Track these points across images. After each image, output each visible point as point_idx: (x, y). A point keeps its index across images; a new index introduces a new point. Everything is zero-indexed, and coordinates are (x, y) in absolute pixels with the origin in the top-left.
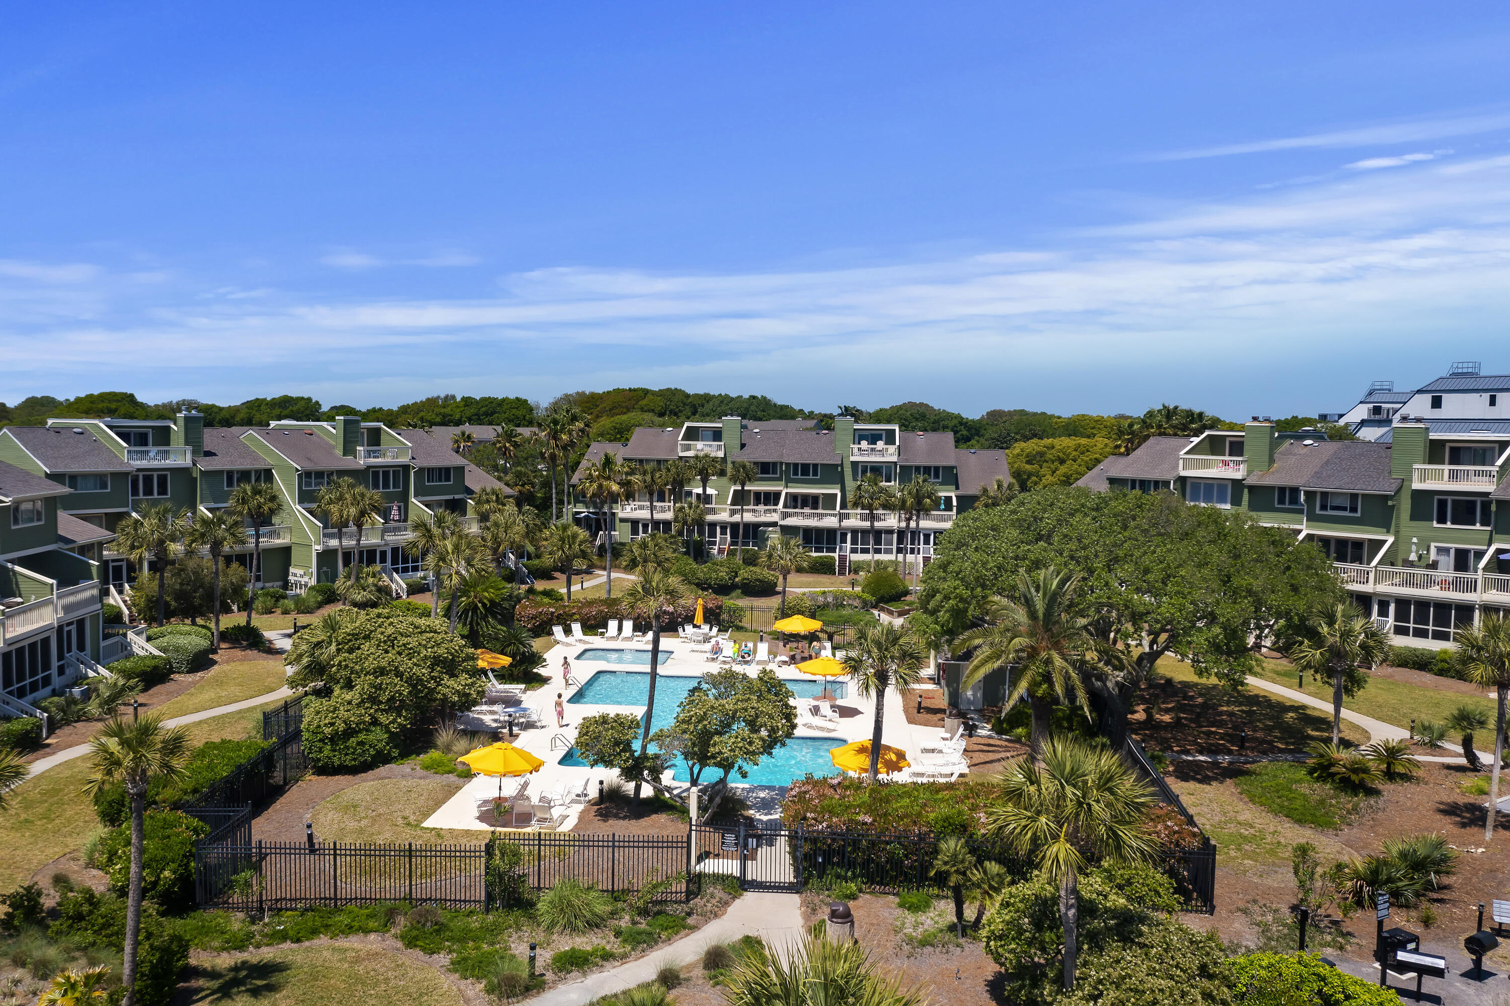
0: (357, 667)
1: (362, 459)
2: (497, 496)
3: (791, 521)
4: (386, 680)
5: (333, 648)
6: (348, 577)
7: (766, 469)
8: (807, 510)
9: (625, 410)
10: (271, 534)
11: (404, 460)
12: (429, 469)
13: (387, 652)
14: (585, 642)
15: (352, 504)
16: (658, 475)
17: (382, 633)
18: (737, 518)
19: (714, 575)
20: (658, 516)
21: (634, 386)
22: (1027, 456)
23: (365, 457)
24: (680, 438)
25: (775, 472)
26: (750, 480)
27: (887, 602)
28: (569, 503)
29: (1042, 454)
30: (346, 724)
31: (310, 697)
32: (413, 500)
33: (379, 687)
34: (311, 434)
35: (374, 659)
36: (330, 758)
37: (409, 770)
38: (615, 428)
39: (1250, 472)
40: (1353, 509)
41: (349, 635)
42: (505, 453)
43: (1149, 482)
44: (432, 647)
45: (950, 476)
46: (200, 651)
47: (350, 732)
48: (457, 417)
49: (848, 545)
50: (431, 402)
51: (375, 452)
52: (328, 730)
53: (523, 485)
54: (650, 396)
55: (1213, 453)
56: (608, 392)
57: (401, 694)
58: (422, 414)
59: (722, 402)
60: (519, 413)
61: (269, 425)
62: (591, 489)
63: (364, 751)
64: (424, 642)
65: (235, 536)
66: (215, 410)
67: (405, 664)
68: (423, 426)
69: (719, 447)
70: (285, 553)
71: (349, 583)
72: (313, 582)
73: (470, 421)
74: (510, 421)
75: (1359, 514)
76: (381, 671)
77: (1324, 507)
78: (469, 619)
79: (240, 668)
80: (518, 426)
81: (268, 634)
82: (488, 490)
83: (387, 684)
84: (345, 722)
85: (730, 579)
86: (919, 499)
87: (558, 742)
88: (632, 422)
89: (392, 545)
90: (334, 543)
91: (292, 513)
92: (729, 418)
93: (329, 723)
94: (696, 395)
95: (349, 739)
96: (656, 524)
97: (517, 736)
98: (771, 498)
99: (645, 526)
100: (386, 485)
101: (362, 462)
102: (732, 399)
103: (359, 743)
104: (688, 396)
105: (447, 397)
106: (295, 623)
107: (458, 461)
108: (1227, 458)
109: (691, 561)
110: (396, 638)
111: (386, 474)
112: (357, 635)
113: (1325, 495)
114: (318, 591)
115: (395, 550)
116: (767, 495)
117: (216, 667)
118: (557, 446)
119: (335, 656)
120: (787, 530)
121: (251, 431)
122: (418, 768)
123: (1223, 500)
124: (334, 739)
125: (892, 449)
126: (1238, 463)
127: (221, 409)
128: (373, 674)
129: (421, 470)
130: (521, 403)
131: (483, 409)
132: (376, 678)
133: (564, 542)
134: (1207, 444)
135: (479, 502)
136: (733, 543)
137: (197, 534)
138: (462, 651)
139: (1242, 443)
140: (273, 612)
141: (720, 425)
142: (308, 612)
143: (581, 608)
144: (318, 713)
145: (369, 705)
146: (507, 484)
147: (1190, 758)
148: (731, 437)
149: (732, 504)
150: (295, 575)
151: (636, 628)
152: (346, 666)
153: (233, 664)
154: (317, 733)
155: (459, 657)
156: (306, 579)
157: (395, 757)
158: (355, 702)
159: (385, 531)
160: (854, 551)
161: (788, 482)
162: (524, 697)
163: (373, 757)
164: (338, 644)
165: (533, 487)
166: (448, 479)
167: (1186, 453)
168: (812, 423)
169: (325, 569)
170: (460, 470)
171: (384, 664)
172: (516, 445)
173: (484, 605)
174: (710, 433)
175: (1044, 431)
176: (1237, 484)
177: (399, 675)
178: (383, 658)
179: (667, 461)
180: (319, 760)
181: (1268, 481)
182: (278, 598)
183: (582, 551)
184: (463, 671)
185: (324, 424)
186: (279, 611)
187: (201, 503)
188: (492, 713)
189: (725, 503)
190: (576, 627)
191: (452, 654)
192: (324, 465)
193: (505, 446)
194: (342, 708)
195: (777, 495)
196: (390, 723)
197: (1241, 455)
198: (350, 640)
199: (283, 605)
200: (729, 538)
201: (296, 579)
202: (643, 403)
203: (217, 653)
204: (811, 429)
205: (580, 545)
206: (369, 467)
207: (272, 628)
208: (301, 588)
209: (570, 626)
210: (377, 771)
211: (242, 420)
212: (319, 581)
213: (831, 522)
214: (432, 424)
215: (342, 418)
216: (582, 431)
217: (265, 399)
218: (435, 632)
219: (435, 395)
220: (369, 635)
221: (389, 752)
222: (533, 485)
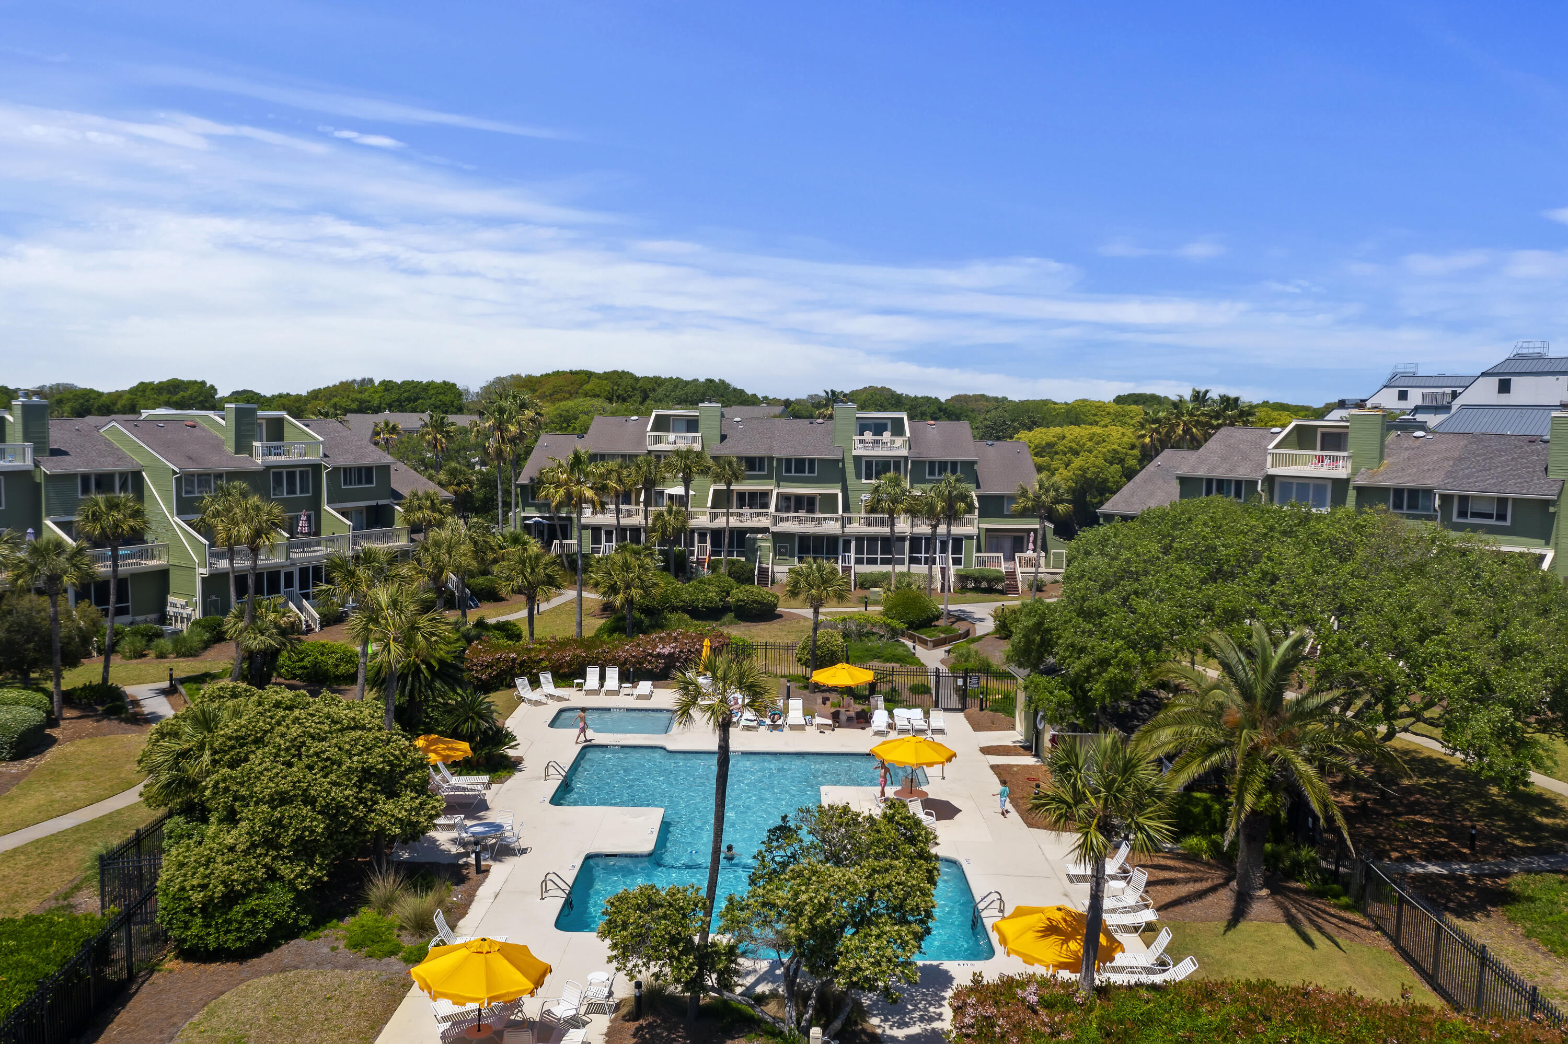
0: (243, 792)
1: (259, 460)
2: (432, 501)
3: (785, 527)
4: (290, 811)
5: (207, 757)
6: (240, 617)
7: (753, 465)
8: (802, 514)
9: (567, 395)
10: (143, 555)
11: (312, 458)
12: (345, 469)
13: (290, 765)
14: (560, 699)
15: (244, 521)
16: (625, 473)
17: (282, 736)
18: (720, 522)
19: (701, 596)
20: (624, 521)
21: (575, 368)
22: (1036, 447)
23: (264, 455)
24: (649, 429)
25: (761, 468)
26: (737, 479)
27: (917, 628)
28: (517, 506)
29: (1050, 445)
30: (226, 886)
31: (176, 819)
32: (327, 507)
33: (278, 824)
34: (194, 427)
35: (271, 780)
36: (201, 938)
37: (326, 950)
38: (561, 416)
39: (1355, 471)
40: (1502, 517)
41: (230, 738)
42: (435, 446)
43: (1229, 481)
44: (360, 754)
45: (968, 470)
46: (29, 729)
47: (231, 898)
48: (376, 403)
49: (853, 555)
50: (346, 387)
51: (276, 448)
52: (197, 897)
53: (458, 485)
54: (594, 380)
55: (1301, 447)
56: (547, 375)
57: (312, 832)
58: (335, 400)
59: (676, 386)
60: (446, 399)
61: (141, 414)
62: (558, 496)
63: (255, 925)
64: (347, 747)
65: (79, 568)
66: (92, 396)
67: (321, 785)
68: (336, 415)
69: (695, 440)
70: (162, 576)
71: (241, 625)
72: (197, 614)
73: (390, 407)
74: (436, 407)
75: (1508, 523)
76: (282, 799)
77: (1462, 514)
78: (408, 688)
79: (89, 749)
80: (446, 412)
81: (131, 690)
82: (420, 494)
83: (291, 818)
84: (224, 883)
85: (721, 600)
86: (951, 502)
87: (550, 885)
88: (581, 408)
89: (300, 565)
90: (224, 564)
91: (168, 527)
92: (707, 404)
93: (199, 885)
94: (646, 378)
95: (230, 908)
96: (622, 531)
97: (487, 871)
98: (758, 500)
99: (609, 534)
100: (291, 490)
101: (259, 462)
102: (687, 383)
103: (246, 914)
104: (637, 379)
105: (364, 380)
106: (171, 675)
107: (380, 457)
108: (1319, 453)
109: (671, 578)
110: (303, 743)
111: (291, 476)
112: (243, 738)
113: (1464, 499)
114: (204, 627)
115: (304, 571)
116: (753, 495)
117: (55, 749)
118: (503, 438)
119: (208, 773)
120: (779, 538)
121: (114, 423)
122: (342, 945)
123: (1320, 504)
124: (207, 909)
125: (899, 441)
126: (1335, 459)
127: (100, 394)
128: (267, 802)
129: (336, 470)
130: (449, 387)
131: (406, 395)
132: (274, 808)
133: (524, 565)
134: (1294, 437)
135: (409, 510)
136: (714, 553)
137: (25, 566)
138: (405, 756)
139: (1346, 434)
140: (145, 655)
141: (696, 413)
142: (192, 656)
143: (550, 652)
144: (182, 865)
145: (263, 851)
146: (441, 484)
147: (1420, 870)
148: (710, 428)
149: (713, 507)
150: (175, 606)
151: (624, 677)
152: (227, 789)
153: (78, 742)
154: (180, 899)
155: (399, 766)
156: (189, 610)
157: (305, 927)
158: (240, 847)
159: (290, 547)
160: (859, 561)
161: (780, 481)
162: (489, 796)
163: (270, 932)
164: (215, 752)
165: (471, 487)
166: (369, 481)
167: (1276, 447)
168: (779, 409)
169: (213, 597)
170: (385, 470)
171: (285, 786)
172: (448, 435)
173: (430, 667)
174: (684, 425)
175: (1044, 418)
176: (1340, 485)
177: (309, 801)
178: (285, 777)
179: (637, 456)
180: (184, 941)
181: (1381, 481)
182: (151, 637)
183: (548, 576)
184: (406, 787)
185: (210, 413)
186: (152, 654)
187: (48, 515)
188: (451, 827)
189: (705, 505)
190: (546, 678)
191: (390, 763)
192: (212, 464)
193: (435, 439)
194: (219, 859)
195: (765, 495)
196: (297, 877)
197: (1345, 450)
198: (233, 747)
199: (157, 646)
200: (709, 547)
201: (176, 610)
202: (587, 387)
203: (57, 725)
204: (780, 416)
205: (545, 569)
206: (268, 468)
207: (140, 681)
208: (182, 622)
209: (537, 675)
210: (277, 952)
211: (124, 406)
212: (205, 612)
213: (831, 527)
214: (347, 411)
215: (233, 406)
216: (532, 420)
217: (151, 383)
218: (363, 728)
219: (350, 379)
220: (262, 738)
221: (296, 920)
222: (471, 483)
